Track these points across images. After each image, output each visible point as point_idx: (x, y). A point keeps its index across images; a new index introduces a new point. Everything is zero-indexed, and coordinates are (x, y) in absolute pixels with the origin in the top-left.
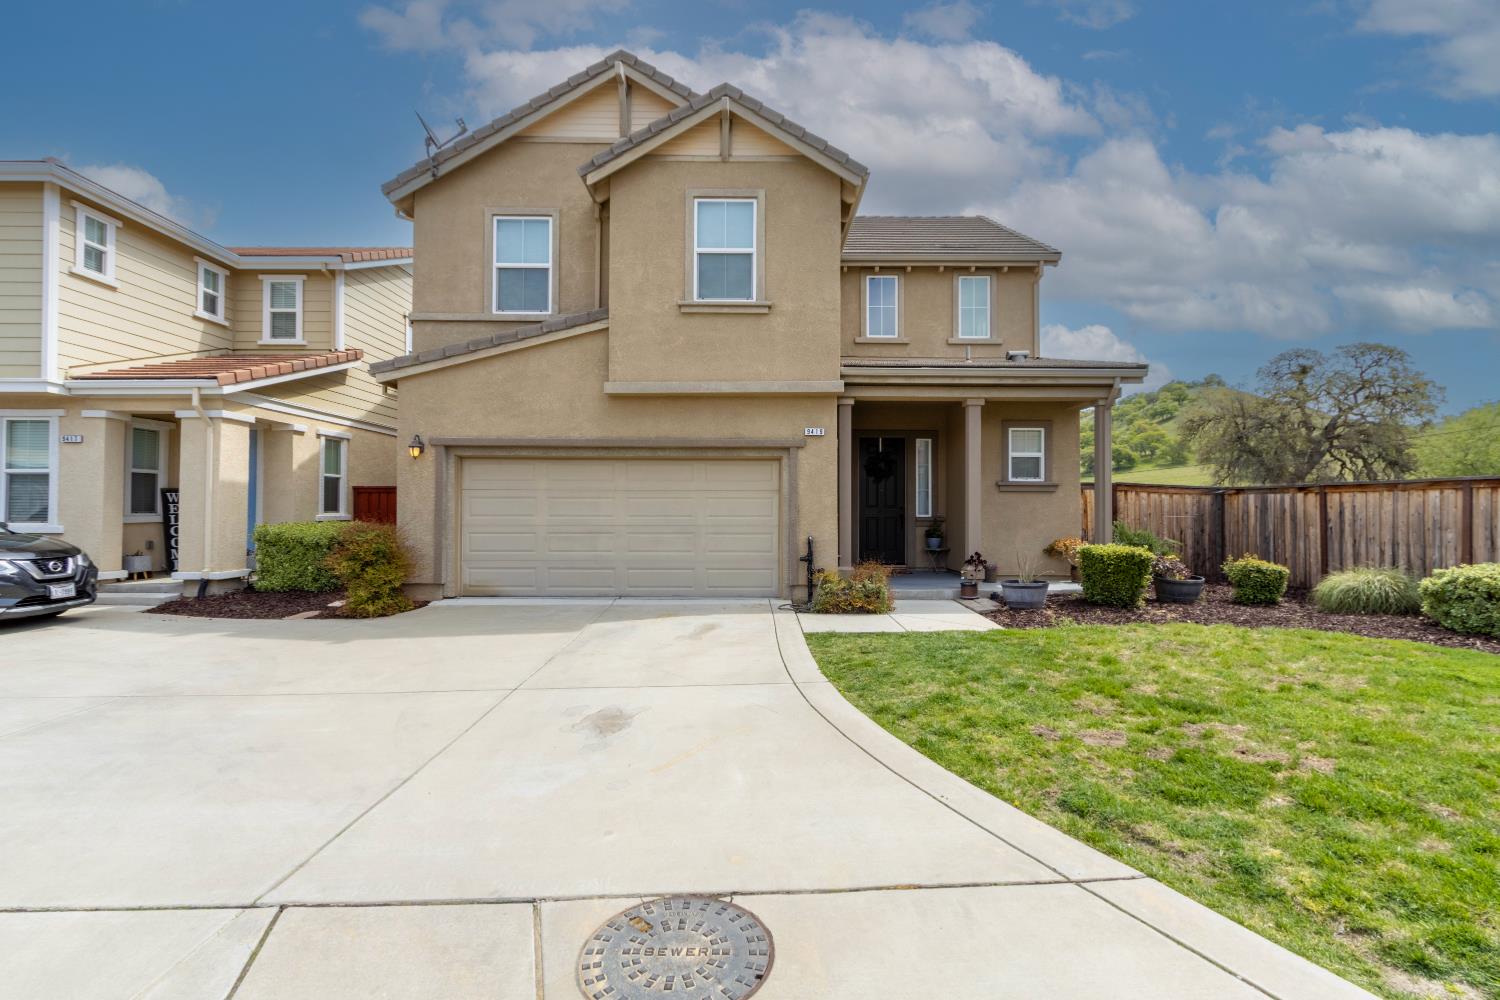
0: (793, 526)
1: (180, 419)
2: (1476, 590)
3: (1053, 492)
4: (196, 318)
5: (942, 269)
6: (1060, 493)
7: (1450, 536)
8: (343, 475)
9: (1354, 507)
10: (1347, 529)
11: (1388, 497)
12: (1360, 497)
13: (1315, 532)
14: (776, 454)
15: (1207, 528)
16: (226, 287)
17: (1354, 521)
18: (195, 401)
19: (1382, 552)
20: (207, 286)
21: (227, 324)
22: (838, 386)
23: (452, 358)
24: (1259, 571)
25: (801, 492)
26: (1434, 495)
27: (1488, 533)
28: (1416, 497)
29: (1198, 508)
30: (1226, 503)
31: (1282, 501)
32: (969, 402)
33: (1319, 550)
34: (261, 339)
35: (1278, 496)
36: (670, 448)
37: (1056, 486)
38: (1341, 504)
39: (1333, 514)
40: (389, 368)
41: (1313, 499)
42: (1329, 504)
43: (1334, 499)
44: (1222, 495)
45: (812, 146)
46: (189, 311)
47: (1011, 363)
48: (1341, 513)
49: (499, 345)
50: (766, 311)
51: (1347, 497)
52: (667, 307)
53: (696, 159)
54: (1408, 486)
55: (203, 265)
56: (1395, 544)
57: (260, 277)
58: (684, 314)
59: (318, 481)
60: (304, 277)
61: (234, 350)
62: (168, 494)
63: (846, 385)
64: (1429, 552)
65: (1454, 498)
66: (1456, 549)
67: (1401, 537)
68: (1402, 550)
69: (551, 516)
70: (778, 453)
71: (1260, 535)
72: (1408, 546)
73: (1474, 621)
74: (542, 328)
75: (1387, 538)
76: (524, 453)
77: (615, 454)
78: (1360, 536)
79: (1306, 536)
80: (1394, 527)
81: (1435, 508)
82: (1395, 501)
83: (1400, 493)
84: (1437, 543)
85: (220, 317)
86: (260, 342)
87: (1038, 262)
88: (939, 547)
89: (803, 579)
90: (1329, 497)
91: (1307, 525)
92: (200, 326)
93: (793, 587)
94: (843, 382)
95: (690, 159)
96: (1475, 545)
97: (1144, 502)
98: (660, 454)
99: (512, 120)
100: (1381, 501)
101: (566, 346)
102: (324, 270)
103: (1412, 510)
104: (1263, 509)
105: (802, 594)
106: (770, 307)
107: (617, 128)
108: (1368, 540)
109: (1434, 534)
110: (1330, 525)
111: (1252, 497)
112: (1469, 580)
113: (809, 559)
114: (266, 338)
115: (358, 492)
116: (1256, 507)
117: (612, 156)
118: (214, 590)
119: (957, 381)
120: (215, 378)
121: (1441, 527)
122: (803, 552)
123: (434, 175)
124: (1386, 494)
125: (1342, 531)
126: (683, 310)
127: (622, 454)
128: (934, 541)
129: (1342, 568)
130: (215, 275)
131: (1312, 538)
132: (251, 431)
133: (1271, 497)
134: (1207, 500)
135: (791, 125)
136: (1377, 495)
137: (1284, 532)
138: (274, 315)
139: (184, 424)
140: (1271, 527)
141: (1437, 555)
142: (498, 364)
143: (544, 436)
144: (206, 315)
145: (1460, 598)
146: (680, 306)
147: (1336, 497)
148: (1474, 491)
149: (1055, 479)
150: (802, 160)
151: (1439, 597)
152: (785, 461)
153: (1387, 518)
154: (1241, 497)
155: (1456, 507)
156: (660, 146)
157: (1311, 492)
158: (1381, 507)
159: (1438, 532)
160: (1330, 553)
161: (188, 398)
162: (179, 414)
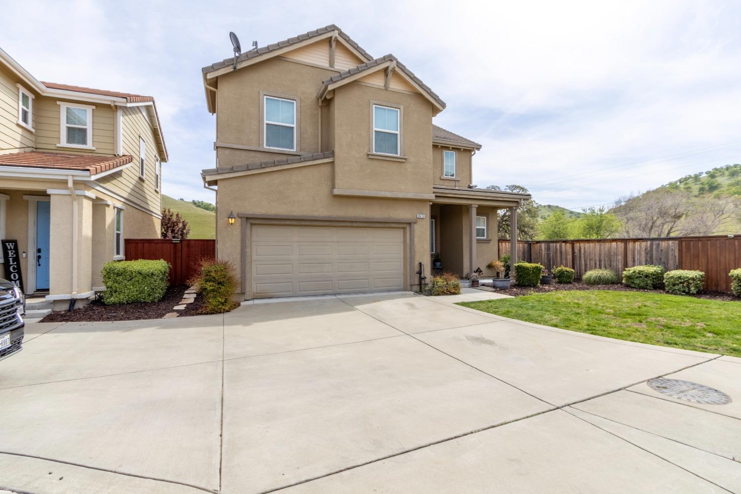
0: (412, 258)
1: (49, 195)
2: (642, 275)
3: (489, 243)
4: (18, 125)
5: (440, 147)
6: (491, 243)
7: (620, 257)
8: (121, 232)
9: (585, 248)
10: (582, 256)
11: (597, 245)
12: (587, 245)
13: (570, 257)
14: (404, 226)
15: (526, 256)
16: (33, 107)
17: (585, 253)
18: (70, 184)
19: (595, 264)
20: (23, 105)
21: (33, 130)
22: (432, 197)
23: (252, 171)
24: (567, 271)
25: (416, 243)
26: (614, 244)
27: (632, 256)
28: (607, 245)
29: (523, 249)
30: (532, 247)
31: (556, 246)
32: (473, 206)
33: (571, 263)
34: (59, 143)
35: (555, 244)
36: (359, 222)
37: (490, 240)
38: (580, 247)
39: (576, 250)
40: (214, 173)
41: (569, 246)
42: (575, 247)
43: (577, 245)
44: (530, 244)
45: (425, 90)
46: (14, 120)
47: (470, 189)
48: (580, 250)
49: (278, 165)
50: (404, 161)
51: (582, 245)
52: (362, 154)
53: (374, 86)
54: (605, 241)
55: (22, 90)
56: (600, 261)
57: (58, 103)
58: (370, 158)
59: (114, 235)
60: (94, 107)
61: (36, 148)
62: (7, 244)
63: (436, 196)
64: (612, 263)
65: (621, 245)
66: (622, 262)
67: (602, 258)
68: (603, 263)
69: (300, 255)
70: (406, 226)
71: (547, 258)
72: (605, 261)
73: (642, 284)
74: (300, 159)
75: (597, 258)
76: (288, 223)
77: (334, 224)
78: (587, 258)
79: (566, 259)
80: (600, 255)
81: (614, 248)
82: (600, 246)
83: (602, 243)
84: (615, 260)
85: (29, 126)
86: (58, 145)
87: (474, 148)
88: (440, 266)
89: (417, 282)
90: (575, 245)
91: (566, 255)
92: (20, 131)
93: (412, 285)
94: (434, 195)
95: (371, 86)
96: (628, 260)
97: (507, 246)
98: (355, 224)
99: (278, 47)
100: (595, 246)
101: (311, 169)
102: (112, 105)
103: (606, 249)
104: (548, 249)
105: (417, 288)
106: (406, 159)
107: (328, 62)
108: (590, 259)
109: (614, 257)
110: (575, 255)
111: (543, 245)
112: (640, 271)
113: (420, 273)
114: (63, 143)
115: (127, 241)
116: (545, 248)
117: (341, 78)
118: (79, 306)
119: (472, 197)
120: (88, 170)
121: (616, 254)
122: (417, 269)
123: (235, 68)
124: (597, 243)
125: (580, 257)
126: (370, 157)
127: (337, 224)
128: (438, 264)
129: (591, 269)
130: (27, 97)
131: (568, 259)
132: (93, 204)
133: (551, 244)
134: (526, 245)
135: (417, 79)
136: (593, 244)
137: (557, 257)
138: (69, 129)
139: (52, 198)
140: (551, 255)
141: (615, 264)
142: (275, 176)
143: (300, 215)
144: (23, 124)
145: (637, 278)
146: (368, 155)
147: (578, 244)
148: (628, 243)
149: (490, 238)
150: (420, 95)
151: (629, 278)
152: (408, 229)
153: (597, 252)
154: (538, 244)
155: (622, 248)
156: (362, 78)
157: (568, 243)
158: (595, 248)
159: (615, 256)
160: (575, 265)
161: (65, 182)
162: (49, 192)
